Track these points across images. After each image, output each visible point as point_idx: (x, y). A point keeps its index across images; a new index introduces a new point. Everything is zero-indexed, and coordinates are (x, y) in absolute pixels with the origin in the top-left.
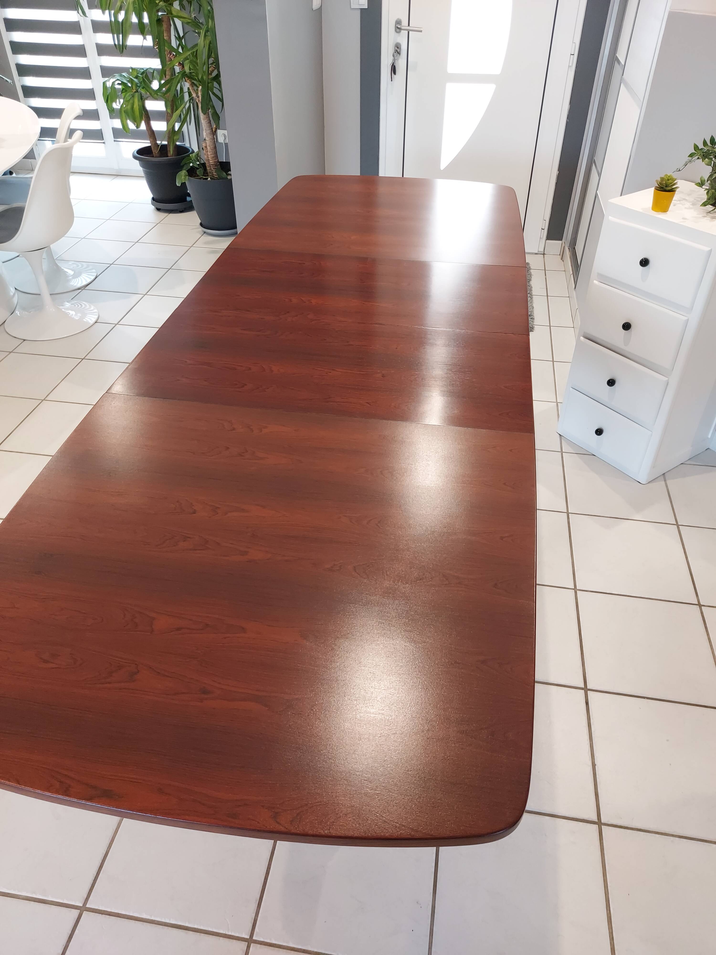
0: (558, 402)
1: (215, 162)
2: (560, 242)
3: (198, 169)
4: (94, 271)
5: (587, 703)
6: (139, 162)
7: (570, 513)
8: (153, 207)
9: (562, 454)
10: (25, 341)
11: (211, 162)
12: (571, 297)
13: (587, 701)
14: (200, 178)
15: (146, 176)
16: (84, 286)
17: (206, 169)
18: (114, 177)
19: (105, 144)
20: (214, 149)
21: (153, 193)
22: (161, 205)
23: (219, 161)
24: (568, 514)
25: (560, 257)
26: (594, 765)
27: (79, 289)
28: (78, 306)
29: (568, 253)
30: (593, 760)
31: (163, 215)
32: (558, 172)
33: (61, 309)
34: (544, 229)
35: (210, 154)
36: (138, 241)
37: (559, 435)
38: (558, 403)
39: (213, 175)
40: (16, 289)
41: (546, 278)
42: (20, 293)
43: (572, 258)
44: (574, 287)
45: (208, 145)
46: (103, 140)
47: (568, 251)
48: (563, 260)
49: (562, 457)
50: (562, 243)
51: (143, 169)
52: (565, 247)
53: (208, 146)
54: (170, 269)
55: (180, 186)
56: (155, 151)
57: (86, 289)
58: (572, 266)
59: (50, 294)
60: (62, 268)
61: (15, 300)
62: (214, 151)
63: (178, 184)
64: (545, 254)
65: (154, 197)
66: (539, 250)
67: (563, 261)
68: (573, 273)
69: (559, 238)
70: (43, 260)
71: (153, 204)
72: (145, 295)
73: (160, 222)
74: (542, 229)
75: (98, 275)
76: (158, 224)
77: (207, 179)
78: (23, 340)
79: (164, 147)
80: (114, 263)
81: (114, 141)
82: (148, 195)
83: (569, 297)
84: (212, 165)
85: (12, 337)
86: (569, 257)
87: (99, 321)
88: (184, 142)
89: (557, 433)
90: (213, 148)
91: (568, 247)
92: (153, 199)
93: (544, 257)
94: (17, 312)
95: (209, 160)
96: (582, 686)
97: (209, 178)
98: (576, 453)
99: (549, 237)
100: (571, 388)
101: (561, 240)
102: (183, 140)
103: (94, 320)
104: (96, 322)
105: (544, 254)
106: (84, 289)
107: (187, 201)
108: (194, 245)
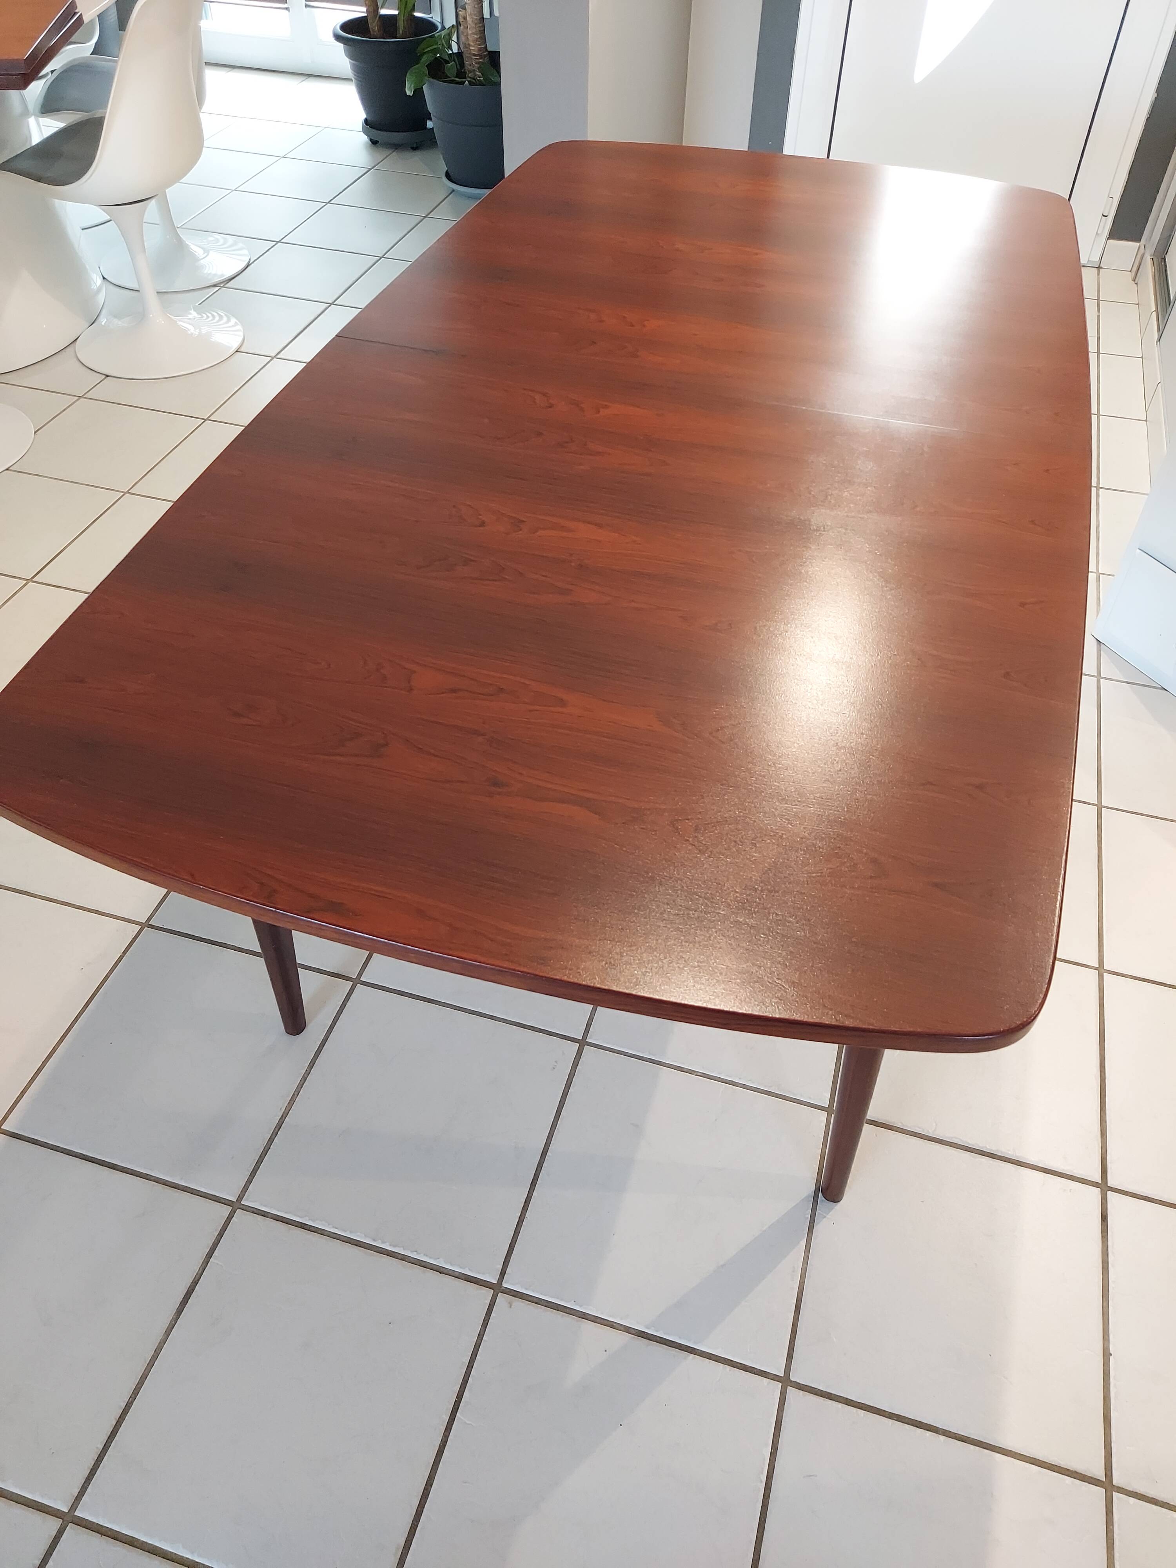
0: (1100, 572)
1: (480, 50)
2: (1137, 244)
3: (447, 62)
4: (245, 252)
5: (1104, 1218)
6: (344, 47)
7: (1104, 807)
8: (365, 138)
9: (1099, 682)
10: (109, 377)
11: (474, 49)
12: (1145, 358)
13: (1104, 1214)
14: (452, 82)
15: (355, 75)
16: (226, 281)
17: (464, 63)
18: (303, 78)
19: (289, 11)
20: (480, 23)
21: (367, 112)
22: (380, 135)
23: (489, 50)
24: (1100, 807)
25: (1130, 276)
26: (1107, 1355)
27: (214, 286)
28: (208, 317)
29: (1149, 269)
30: (1106, 1343)
31: (381, 154)
32: (1156, 95)
33: (176, 322)
34: (1107, 216)
35: (471, 34)
36: (331, 201)
37: (1095, 639)
38: (1101, 575)
39: (475, 75)
40: (104, 278)
41: (1099, 316)
42: (111, 287)
43: (1157, 278)
44: (1156, 337)
45: (469, 13)
46: (286, 3)
47: (1150, 264)
48: (1136, 282)
49: (1099, 688)
50: (1139, 247)
51: (350, 60)
52: (1145, 257)
53: (469, 15)
54: (382, 257)
55: (411, 95)
56: (374, 26)
57: (227, 286)
58: (1155, 294)
59: (157, 292)
60: (187, 243)
61: (101, 298)
62: (480, 27)
63: (409, 92)
64: (1102, 268)
65: (367, 118)
66: (1090, 259)
67: (1136, 284)
68: (1157, 311)
69: (1136, 237)
70: (144, 224)
71: (365, 132)
72: (331, 304)
73: (375, 167)
74: (1103, 215)
75: (251, 262)
76: (370, 169)
77: (463, 83)
78: (104, 377)
79: (390, 20)
80: (282, 241)
81: (306, 6)
82: (358, 113)
83: (1142, 357)
84: (475, 55)
85: (85, 368)
86: (1152, 275)
87: (241, 350)
88: (431, 13)
89: (1093, 636)
90: (478, 21)
91: (1151, 256)
92: (366, 121)
93: (1098, 274)
94: (103, 320)
95: (469, 44)
96: (1098, 1179)
97: (467, 82)
98: (1128, 683)
99: (1113, 235)
100: (1138, 550)
101: (1139, 240)
102: (429, 11)
103: (235, 346)
104: (237, 351)
105: (1099, 267)
106: (223, 287)
107: (426, 128)
108: (431, 214)
